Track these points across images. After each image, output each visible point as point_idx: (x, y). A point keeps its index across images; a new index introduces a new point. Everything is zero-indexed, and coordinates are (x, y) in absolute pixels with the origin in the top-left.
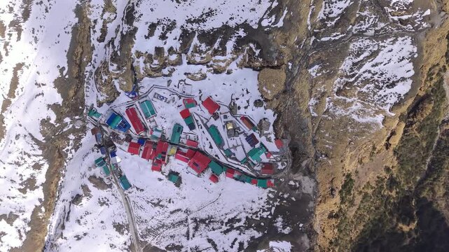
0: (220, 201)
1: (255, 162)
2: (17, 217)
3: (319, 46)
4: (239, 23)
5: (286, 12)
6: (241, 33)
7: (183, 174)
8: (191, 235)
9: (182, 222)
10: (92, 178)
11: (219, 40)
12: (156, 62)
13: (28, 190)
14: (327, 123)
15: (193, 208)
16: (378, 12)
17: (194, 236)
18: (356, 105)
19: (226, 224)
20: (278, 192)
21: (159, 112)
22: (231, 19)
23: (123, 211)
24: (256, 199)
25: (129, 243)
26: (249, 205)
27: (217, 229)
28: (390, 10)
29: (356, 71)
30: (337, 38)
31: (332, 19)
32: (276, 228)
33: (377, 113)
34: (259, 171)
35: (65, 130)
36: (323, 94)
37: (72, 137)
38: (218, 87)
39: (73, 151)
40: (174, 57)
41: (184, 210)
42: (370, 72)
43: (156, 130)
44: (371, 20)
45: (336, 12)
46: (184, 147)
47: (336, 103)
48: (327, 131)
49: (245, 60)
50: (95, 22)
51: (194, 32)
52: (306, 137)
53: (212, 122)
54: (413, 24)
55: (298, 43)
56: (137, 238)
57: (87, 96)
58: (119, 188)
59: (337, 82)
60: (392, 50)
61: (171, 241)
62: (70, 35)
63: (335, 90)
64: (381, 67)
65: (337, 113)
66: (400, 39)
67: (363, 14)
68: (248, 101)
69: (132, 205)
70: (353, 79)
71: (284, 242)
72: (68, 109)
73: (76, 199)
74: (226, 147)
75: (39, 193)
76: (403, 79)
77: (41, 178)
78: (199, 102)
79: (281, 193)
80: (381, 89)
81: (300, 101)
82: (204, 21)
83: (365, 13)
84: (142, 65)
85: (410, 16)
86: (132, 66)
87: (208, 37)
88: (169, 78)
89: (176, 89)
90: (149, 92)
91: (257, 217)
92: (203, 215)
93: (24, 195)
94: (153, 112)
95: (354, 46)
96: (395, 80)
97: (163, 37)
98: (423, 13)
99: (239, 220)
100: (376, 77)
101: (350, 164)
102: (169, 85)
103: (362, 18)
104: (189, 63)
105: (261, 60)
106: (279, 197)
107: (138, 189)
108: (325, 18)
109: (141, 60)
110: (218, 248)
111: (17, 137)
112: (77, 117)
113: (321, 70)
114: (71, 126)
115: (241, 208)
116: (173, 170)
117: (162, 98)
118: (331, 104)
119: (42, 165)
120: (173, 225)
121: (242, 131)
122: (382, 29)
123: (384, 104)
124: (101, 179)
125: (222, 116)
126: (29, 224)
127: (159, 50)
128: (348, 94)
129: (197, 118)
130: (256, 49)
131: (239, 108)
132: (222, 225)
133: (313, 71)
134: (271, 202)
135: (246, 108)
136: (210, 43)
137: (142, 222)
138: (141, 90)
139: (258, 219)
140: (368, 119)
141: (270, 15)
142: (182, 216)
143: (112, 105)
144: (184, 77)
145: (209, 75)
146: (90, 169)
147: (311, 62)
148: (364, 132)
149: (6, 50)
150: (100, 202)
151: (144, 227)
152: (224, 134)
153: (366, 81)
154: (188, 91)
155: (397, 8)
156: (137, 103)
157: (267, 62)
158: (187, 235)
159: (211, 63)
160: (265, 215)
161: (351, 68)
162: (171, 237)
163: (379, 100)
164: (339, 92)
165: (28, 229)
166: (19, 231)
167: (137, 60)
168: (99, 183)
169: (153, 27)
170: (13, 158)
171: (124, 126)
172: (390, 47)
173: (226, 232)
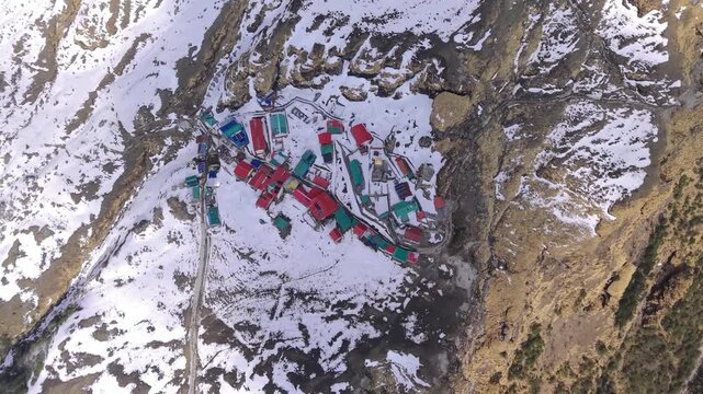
0: (334, 271)
1: (399, 221)
2: (52, 233)
3: (523, 97)
4: (427, 32)
5: (488, 34)
6: (426, 44)
7: (295, 223)
8: (277, 314)
9: (272, 290)
10: (173, 201)
11: (396, 47)
12: (309, 62)
13: (83, 198)
14: (515, 214)
15: (294, 274)
16: (610, 69)
17: (281, 315)
18: (562, 195)
19: (334, 306)
20: (421, 277)
21: (293, 132)
22: (418, 25)
23: (196, 257)
24: (386, 281)
25: (185, 307)
26: (374, 286)
27: (317, 311)
28: (626, 70)
29: (569, 145)
30: (549, 92)
31: (548, 65)
32: (405, 330)
33: (590, 211)
34: (402, 237)
35: (164, 129)
36: (518, 169)
37: (169, 141)
38: (377, 114)
39: (162, 163)
40: (334, 60)
41: (280, 273)
42: (588, 149)
43: (280, 154)
44: (600, 78)
45: (554, 56)
46: (308, 185)
47: (535, 187)
48: (513, 227)
49: (422, 80)
50: (254, 5)
51: (368, 34)
52: (482, 226)
53: (357, 156)
54: (656, 96)
55: (497, 83)
56: (200, 300)
57: (209, 95)
58: (203, 222)
59: (541, 156)
60: (622, 126)
61: (246, 317)
62: (219, 12)
63: (537, 167)
64: (605, 146)
65: (532, 202)
66: (635, 112)
67: (589, 68)
68: (412, 138)
69: (211, 250)
70: (564, 155)
71: (410, 355)
72: (179, 102)
73: (140, 226)
74: (365, 192)
75: (95, 207)
76: (634, 169)
77: (107, 186)
78: (348, 128)
79: (424, 280)
80: (601, 177)
81: (485, 166)
82: (384, 22)
83: (593, 68)
84: (291, 66)
85: (653, 83)
86: (278, 65)
87: (383, 42)
88: (319, 91)
89: (323, 106)
90: (288, 105)
91: (380, 306)
92: (304, 288)
93: (74, 206)
94: (284, 130)
95: (571, 110)
96: (622, 168)
97: (328, 33)
98: (671, 83)
99: (353, 306)
100: (595, 159)
101: (542, 306)
102: (315, 100)
103: (588, 74)
104: (350, 74)
105: (442, 80)
106: (420, 285)
107: (227, 228)
108: (539, 62)
109: (292, 59)
110: (310, 341)
111: (102, 123)
112: (185, 117)
113: (521, 132)
114: (174, 125)
115: (362, 288)
116: (284, 213)
117: (300, 115)
118: (527, 187)
119: (117, 167)
120: (258, 293)
121: (393, 176)
122: (613, 93)
123: (602, 200)
124: (184, 204)
125: (372, 151)
126: (63, 248)
127: (318, 48)
128: (553, 176)
129: (338, 148)
130: (440, 66)
131: (398, 145)
132: (327, 307)
133: (511, 132)
134: (407, 289)
135: (407, 146)
136: (384, 50)
137: (216, 278)
138: (279, 101)
139: (381, 310)
140: (576, 220)
141: (467, 31)
142: (274, 281)
143: (236, 112)
144: (339, 93)
145: (371, 96)
146: (174, 188)
147: (509, 118)
148: (566, 237)
149: (138, 15)
150: (169, 237)
151: (215, 286)
152: (367, 174)
153: (581, 162)
154: (338, 111)
155: (636, 69)
156: (267, 115)
157: (450, 84)
158: (272, 314)
159: (379, 77)
160: (393, 306)
161: (563, 140)
162: (249, 310)
163: (596, 193)
164: (541, 171)
165: (58, 255)
166: (44, 255)
167: (288, 57)
168: (179, 209)
169: (320, 19)
170: (84, 150)
171: (241, 140)
172: (620, 121)
173: (329, 319)
